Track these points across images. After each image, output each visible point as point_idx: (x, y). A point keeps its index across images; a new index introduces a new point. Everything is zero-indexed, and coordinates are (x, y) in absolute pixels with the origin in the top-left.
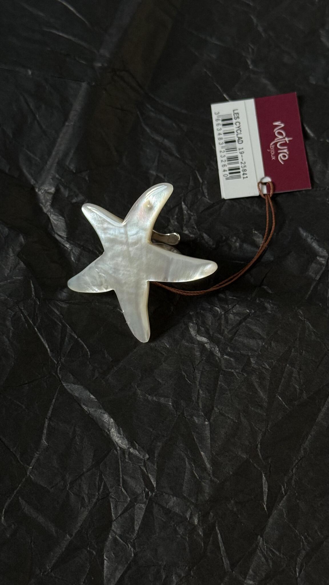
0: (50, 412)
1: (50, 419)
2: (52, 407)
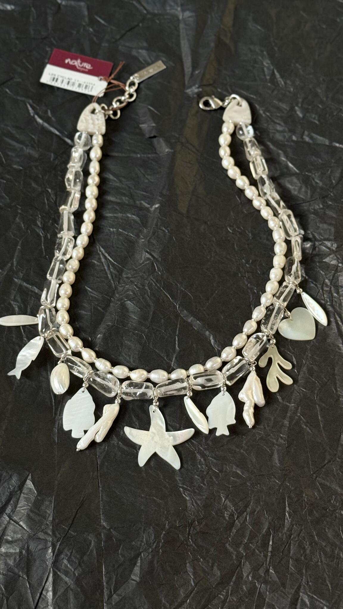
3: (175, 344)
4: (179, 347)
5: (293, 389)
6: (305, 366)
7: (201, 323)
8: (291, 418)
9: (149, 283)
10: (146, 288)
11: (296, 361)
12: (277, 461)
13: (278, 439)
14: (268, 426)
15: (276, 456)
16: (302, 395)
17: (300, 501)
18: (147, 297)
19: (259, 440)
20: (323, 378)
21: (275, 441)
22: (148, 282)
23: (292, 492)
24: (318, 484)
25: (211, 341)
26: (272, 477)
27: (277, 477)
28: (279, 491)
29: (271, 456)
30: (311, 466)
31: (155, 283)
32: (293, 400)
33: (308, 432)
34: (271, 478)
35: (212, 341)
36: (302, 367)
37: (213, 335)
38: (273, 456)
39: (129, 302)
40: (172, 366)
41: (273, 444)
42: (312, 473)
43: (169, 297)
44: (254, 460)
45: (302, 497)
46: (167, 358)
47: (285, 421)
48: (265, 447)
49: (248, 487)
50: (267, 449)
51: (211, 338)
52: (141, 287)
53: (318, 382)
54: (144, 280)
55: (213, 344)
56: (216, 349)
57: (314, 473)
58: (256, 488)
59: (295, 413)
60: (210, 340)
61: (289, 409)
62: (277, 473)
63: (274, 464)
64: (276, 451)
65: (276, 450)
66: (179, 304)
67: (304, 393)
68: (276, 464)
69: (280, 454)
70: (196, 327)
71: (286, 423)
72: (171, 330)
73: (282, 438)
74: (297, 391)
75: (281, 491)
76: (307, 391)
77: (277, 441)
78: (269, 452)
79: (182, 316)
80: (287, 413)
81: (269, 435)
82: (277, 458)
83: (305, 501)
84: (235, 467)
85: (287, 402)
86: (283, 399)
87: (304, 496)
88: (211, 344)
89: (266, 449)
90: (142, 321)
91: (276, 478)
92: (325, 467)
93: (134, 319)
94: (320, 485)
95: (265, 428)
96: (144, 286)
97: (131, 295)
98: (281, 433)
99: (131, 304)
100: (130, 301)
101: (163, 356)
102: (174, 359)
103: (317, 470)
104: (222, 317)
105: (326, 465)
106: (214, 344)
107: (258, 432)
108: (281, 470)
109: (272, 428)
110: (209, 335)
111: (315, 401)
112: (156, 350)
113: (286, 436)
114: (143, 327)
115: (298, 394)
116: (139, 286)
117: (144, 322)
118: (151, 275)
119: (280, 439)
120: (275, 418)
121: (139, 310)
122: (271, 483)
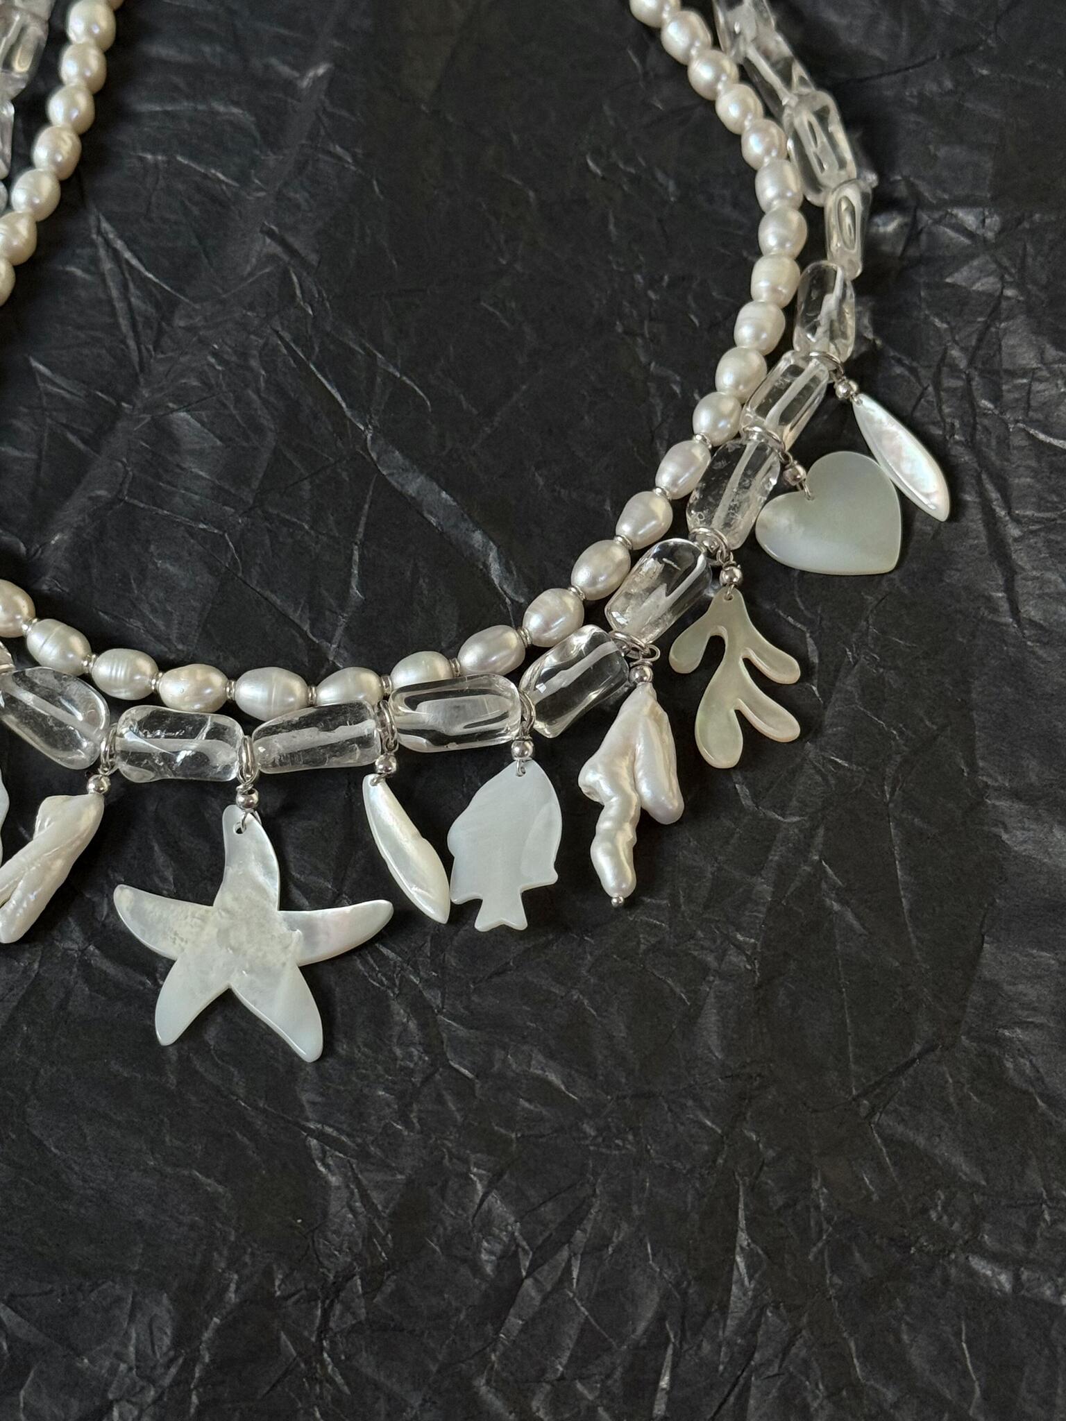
0: (361, 530)
1: (363, 546)
2: (363, 520)
3: (350, 574)
4: (362, 588)
5: (798, 760)
6: (855, 671)
7: (455, 500)
8: (784, 874)
9: (266, 344)
10: (254, 363)
11: (816, 653)
12: (714, 1041)
13: (725, 952)
14: (690, 900)
15: (710, 1019)
16: (833, 782)
17: (799, 1207)
18: (254, 397)
19: (646, 952)
20: (922, 720)
21: (710, 959)
22: (261, 342)
23: (765, 1168)
24: (879, 1141)
25: (489, 572)
26: (690, 1103)
27: (708, 1104)
28: (714, 1161)
29: (692, 1017)
30: (853, 1067)
31: (287, 346)
32: (794, 803)
33: (850, 928)
34: (683, 1107)
35: (495, 569)
36: (842, 674)
37: (499, 547)
38: (700, 1020)
39: (183, 414)
40: (331, 658)
41: (705, 970)
42: (854, 1092)
43: (339, 399)
44: (621, 1032)
45: (809, 1190)
46: (312, 626)
47: (760, 880)
48: (670, 981)
49: (588, 1142)
50: (678, 990)
51: (491, 559)
52: (234, 358)
53: (901, 733)
54: (249, 333)
55: (496, 582)
56: (507, 600)
57: (864, 1094)
58: (617, 1145)
59: (801, 850)
60: (487, 566)
61: (780, 836)
62: (712, 1089)
63: (699, 1051)
64: (711, 1000)
65: (712, 994)
66: (375, 427)
67: (841, 772)
68: (711, 1052)
69: (730, 1012)
70: (435, 516)
71: (764, 887)
72: (338, 523)
73: (739, 947)
74: (815, 767)
75: (720, 1161)
76: (854, 767)
77: (720, 959)
78: (685, 1004)
79: (384, 473)
80: (768, 849)
81: (692, 937)
82: (715, 1029)
83: (818, 1207)
84: (540, 1057)
85: (773, 808)
86: (756, 796)
87: (816, 1186)
88: (489, 582)
89: (672, 990)
90: (227, 487)
91: (703, 1108)
92: (911, 1071)
93: (198, 477)
94: (886, 1146)
95: (675, 906)
96: (244, 355)
97: (194, 388)
98: (739, 929)
99: (189, 424)
100: (188, 411)
101: (297, 621)
102: (339, 632)
103: (878, 1084)
104: (541, 482)
105: (913, 1061)
106: (503, 578)
107: (648, 924)
108: (725, 1078)
109: (706, 907)
110: (485, 546)
111: (887, 805)
112: (273, 597)
113: (757, 939)
114: (227, 508)
115: (818, 778)
116: (226, 356)
117: (233, 491)
118: (277, 316)
119: (732, 951)
120: (720, 869)
121: (219, 443)
122: (681, 1128)
